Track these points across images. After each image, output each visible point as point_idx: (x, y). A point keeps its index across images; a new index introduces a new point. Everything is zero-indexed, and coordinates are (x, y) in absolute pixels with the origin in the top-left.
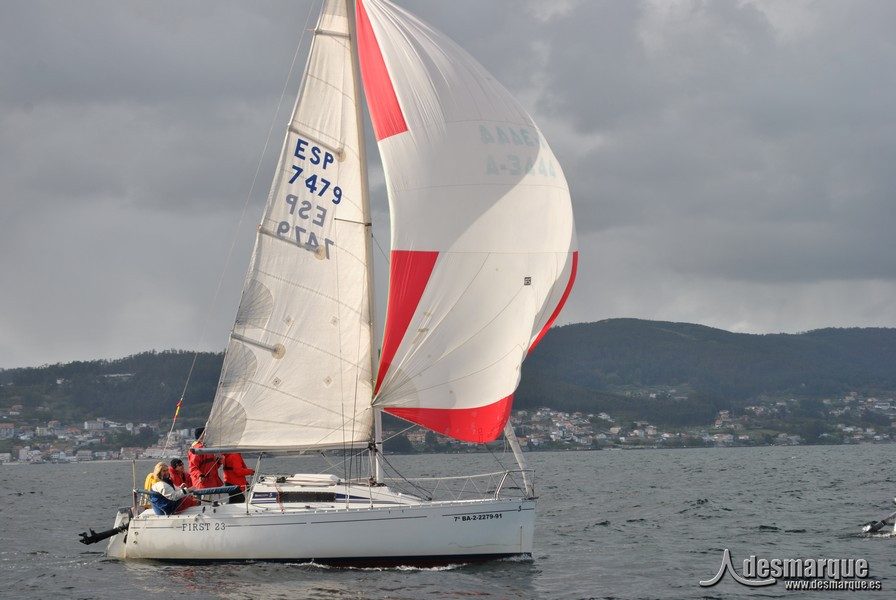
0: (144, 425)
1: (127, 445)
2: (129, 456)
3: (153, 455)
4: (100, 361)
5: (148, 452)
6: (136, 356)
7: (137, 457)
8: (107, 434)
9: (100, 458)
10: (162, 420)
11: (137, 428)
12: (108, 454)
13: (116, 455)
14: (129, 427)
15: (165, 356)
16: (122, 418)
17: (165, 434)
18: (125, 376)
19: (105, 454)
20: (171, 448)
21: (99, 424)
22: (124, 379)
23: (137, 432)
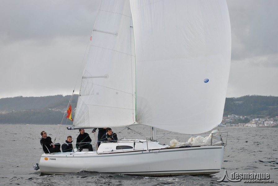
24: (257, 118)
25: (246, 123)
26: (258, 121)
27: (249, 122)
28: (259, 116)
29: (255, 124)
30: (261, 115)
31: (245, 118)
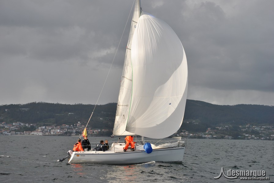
0: (32, 125)
1: (26, 130)
2: (27, 134)
3: (34, 134)
4: (19, 104)
5: (33, 133)
6: (30, 103)
7: (29, 134)
8: (20, 127)
9: (18, 134)
10: (37, 123)
11: (29, 125)
12: (20, 133)
13: (22, 133)
14: (27, 125)
15: (39, 104)
16: (25, 122)
17: (38, 127)
18: (26, 109)
19: (19, 133)
20: (40, 132)
21: (18, 123)
22: (26, 110)
23: (29, 127)
24: (43, 126)
25: (32, 131)
26: (44, 129)
27: (35, 130)
28: (46, 123)
29: (41, 133)
30: (48, 123)
31: (31, 126)
